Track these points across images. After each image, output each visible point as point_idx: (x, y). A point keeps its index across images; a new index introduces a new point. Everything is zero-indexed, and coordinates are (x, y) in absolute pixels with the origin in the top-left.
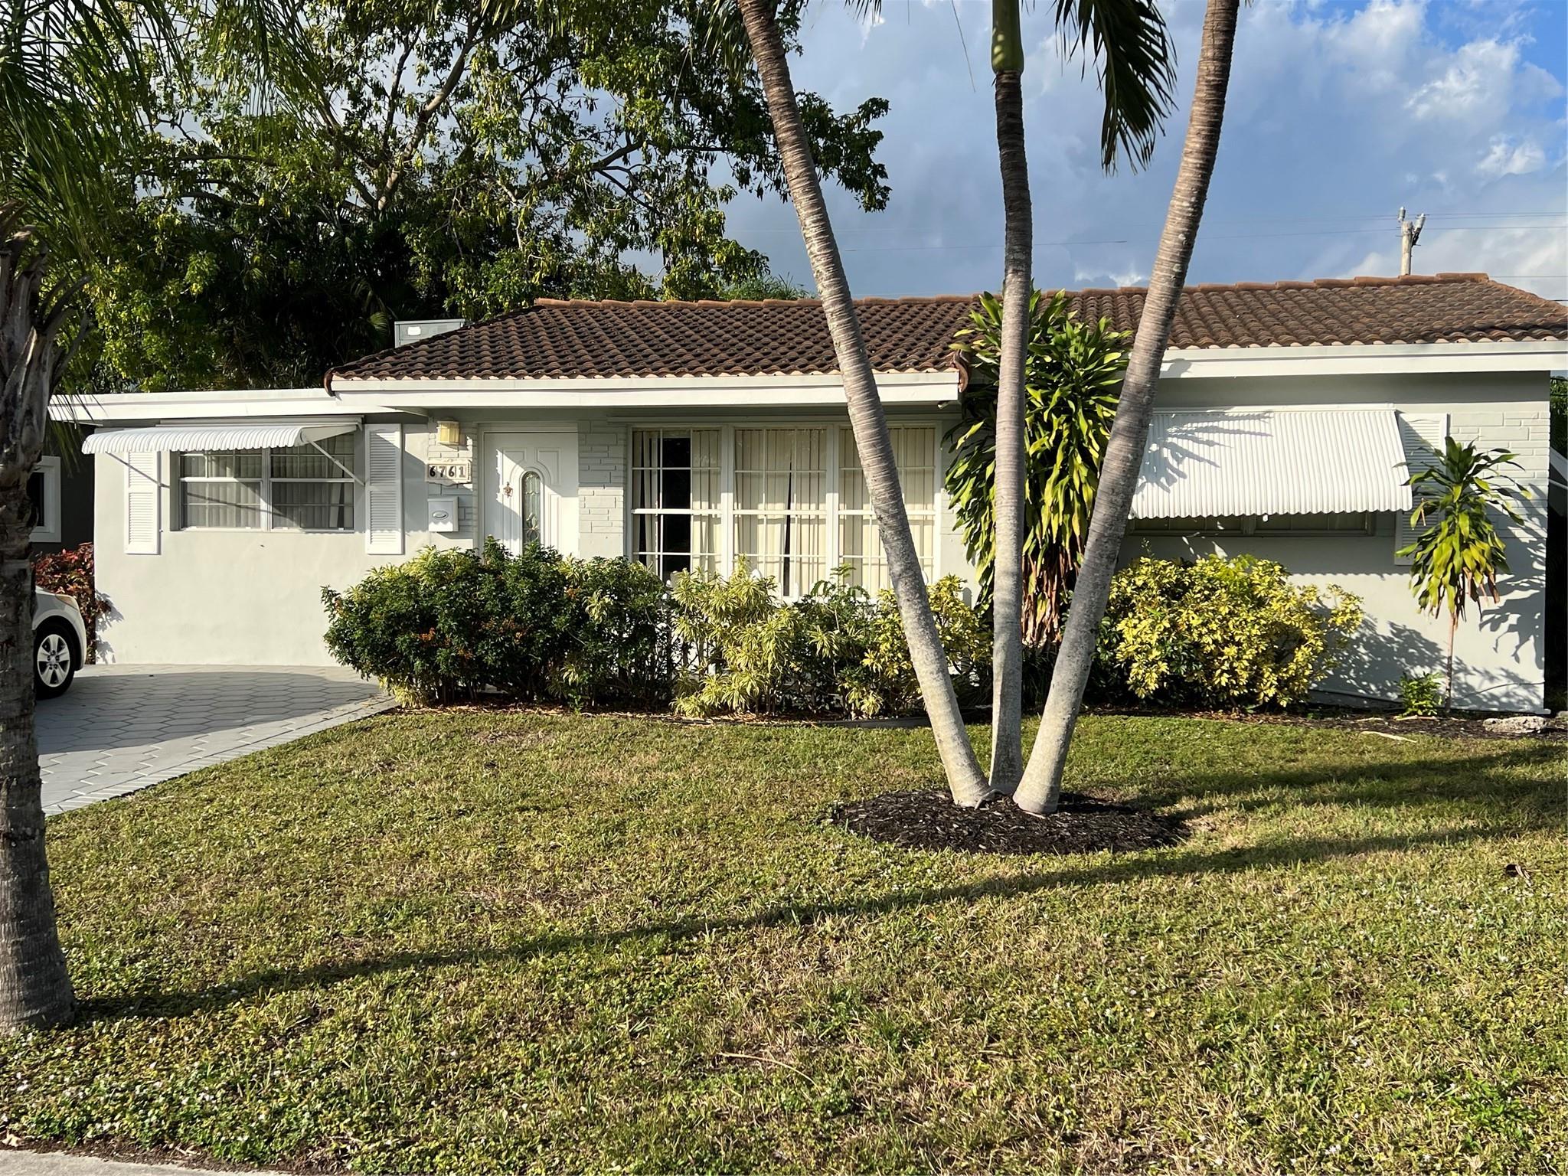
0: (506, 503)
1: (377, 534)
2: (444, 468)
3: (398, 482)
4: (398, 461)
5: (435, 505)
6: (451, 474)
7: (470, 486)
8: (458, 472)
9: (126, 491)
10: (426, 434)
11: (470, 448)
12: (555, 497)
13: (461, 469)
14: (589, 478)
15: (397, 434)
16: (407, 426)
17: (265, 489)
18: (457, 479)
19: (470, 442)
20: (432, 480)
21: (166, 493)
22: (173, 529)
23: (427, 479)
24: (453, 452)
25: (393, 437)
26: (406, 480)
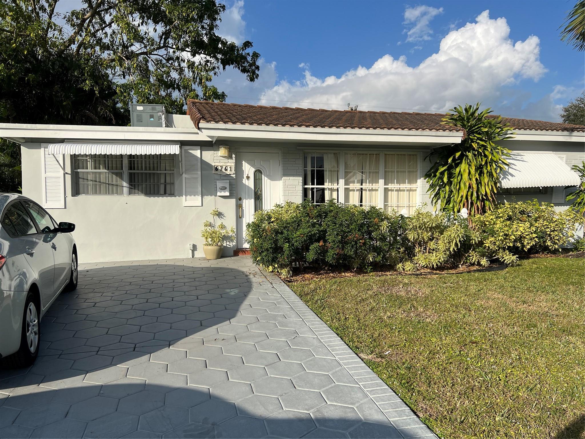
0: (247, 184)
1: (188, 197)
2: (222, 167)
3: (200, 173)
4: (199, 164)
5: (219, 184)
6: (226, 170)
7: (234, 176)
8: (229, 169)
9: (43, 176)
10: (213, 152)
11: (234, 158)
12: (268, 181)
13: (231, 168)
14: (287, 173)
15: (199, 151)
16: (203, 148)
17: (126, 176)
18: (228, 172)
19: (234, 156)
20: (217, 172)
21: (69, 178)
22: (72, 196)
23: (214, 171)
24: (226, 160)
25: (197, 153)
26: (203, 172)
